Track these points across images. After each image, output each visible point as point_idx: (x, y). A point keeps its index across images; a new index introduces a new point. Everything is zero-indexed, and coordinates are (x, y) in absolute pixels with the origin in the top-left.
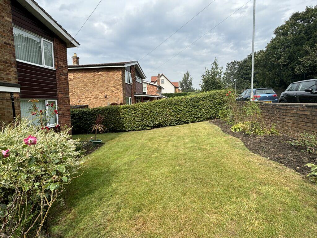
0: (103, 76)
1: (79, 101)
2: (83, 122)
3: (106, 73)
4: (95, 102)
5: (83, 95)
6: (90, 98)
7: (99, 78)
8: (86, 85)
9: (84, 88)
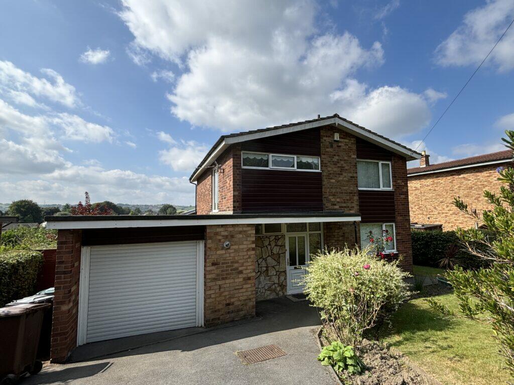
0: (469, 180)
1: (429, 218)
2: (431, 250)
3: (473, 175)
4: (455, 220)
5: (434, 210)
6: (446, 213)
7: (461, 183)
8: (439, 195)
9: (436, 199)
